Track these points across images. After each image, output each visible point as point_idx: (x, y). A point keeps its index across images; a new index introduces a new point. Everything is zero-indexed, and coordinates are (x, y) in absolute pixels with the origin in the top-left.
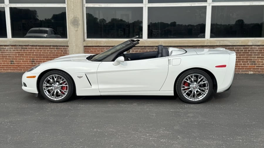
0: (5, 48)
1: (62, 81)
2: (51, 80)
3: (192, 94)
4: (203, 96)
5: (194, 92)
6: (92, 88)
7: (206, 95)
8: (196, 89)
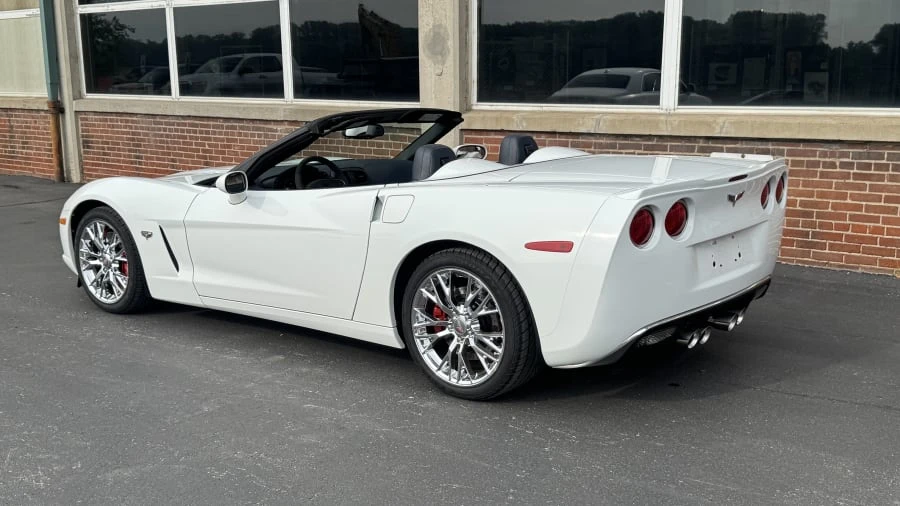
1: (114, 244)
2: (93, 236)
3: (449, 354)
4: (486, 373)
5: (458, 346)
6: (178, 279)
7: (495, 367)
8: (466, 334)
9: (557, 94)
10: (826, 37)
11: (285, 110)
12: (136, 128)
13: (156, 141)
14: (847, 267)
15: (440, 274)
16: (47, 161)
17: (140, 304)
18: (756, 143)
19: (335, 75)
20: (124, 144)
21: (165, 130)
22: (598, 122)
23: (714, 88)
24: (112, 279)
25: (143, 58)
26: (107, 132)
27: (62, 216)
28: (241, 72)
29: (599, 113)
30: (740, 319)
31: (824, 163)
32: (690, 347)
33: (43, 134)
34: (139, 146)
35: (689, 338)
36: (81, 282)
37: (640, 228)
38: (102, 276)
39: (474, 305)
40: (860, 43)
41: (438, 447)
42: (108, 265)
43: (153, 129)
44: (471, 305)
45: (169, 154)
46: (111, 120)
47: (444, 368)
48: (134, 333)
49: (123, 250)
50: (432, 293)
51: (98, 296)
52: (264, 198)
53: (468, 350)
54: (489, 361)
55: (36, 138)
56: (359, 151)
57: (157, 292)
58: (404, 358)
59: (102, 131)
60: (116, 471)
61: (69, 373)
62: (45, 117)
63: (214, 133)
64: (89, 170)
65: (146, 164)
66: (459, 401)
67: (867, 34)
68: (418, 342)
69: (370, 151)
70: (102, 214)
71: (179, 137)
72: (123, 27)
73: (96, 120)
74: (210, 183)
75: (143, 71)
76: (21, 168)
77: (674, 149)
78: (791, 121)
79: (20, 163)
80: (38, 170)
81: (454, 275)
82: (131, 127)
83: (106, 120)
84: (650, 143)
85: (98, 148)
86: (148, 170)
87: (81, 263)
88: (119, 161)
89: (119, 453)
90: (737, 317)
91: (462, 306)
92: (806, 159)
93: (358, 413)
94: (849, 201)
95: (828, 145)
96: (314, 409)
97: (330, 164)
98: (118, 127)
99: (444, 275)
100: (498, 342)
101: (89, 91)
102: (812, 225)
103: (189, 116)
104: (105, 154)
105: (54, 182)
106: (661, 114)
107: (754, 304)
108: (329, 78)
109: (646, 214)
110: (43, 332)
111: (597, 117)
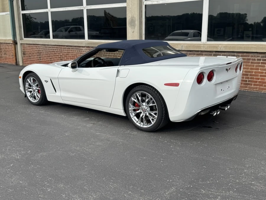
0: (83, 49)
1: (36, 84)
2: (29, 82)
3: (140, 118)
4: (152, 123)
5: (143, 115)
6: (56, 95)
7: (155, 121)
8: (146, 111)
9: (167, 38)
10: (247, 20)
11: (85, 43)
12: (39, 49)
13: (46, 53)
14: (259, 91)
15: (137, 93)
16: (12, 59)
17: (44, 102)
18: (231, 53)
19: (98, 32)
20: (36, 54)
21: (48, 49)
22: (182, 46)
23: (217, 36)
24: (35, 95)
25: (39, 27)
26: (30, 50)
27: (20, 76)
28: (69, 32)
29: (182, 44)
30: (229, 107)
31: (252, 59)
32: (214, 115)
33: (11, 50)
34: (40, 54)
35: (214, 113)
36: (26, 96)
37: (200, 79)
38: (32, 94)
39: (148, 103)
40: (258, 22)
41: (138, 146)
42: (34, 91)
43: (45, 49)
44: (147, 103)
45: (50, 57)
46: (32, 46)
47: (139, 122)
48: (43, 111)
49: (39, 86)
50: (135, 99)
51: (31, 100)
52: (83, 70)
53: (146, 116)
54: (153, 120)
55: (8, 52)
56: (108, 56)
57: (49, 99)
58: (126, 119)
59: (29, 50)
60: (41, 153)
61: (24, 124)
62: (11, 45)
63: (63, 50)
64: (25, 61)
65: (42, 60)
66: (144, 132)
67: (259, 20)
68: (131, 114)
69: (111, 56)
70: (32, 75)
71: (53, 51)
72: (32, 18)
73: (27, 46)
74: (66, 65)
75: (39, 31)
76: (4, 61)
77: (205, 55)
78: (241, 46)
79: (4, 60)
80: (9, 62)
81: (142, 93)
82: (38, 49)
83: (30, 46)
84: (198, 53)
85: (28, 55)
86: (43, 62)
87: (26, 90)
88: (34, 59)
89: (42, 147)
90: (228, 106)
91: (144, 103)
92: (246, 58)
93: (113, 136)
94: (260, 71)
95: (253, 54)
96: (100, 134)
97: (102, 59)
98: (34, 48)
99: (139, 94)
100: (155, 114)
101: (25, 37)
102: (248, 78)
103: (56, 45)
104: (30, 57)
105: (14, 65)
106: (201, 44)
107: (233, 102)
108: (96, 33)
109: (201, 75)
110: (15, 111)
111: (182, 45)
